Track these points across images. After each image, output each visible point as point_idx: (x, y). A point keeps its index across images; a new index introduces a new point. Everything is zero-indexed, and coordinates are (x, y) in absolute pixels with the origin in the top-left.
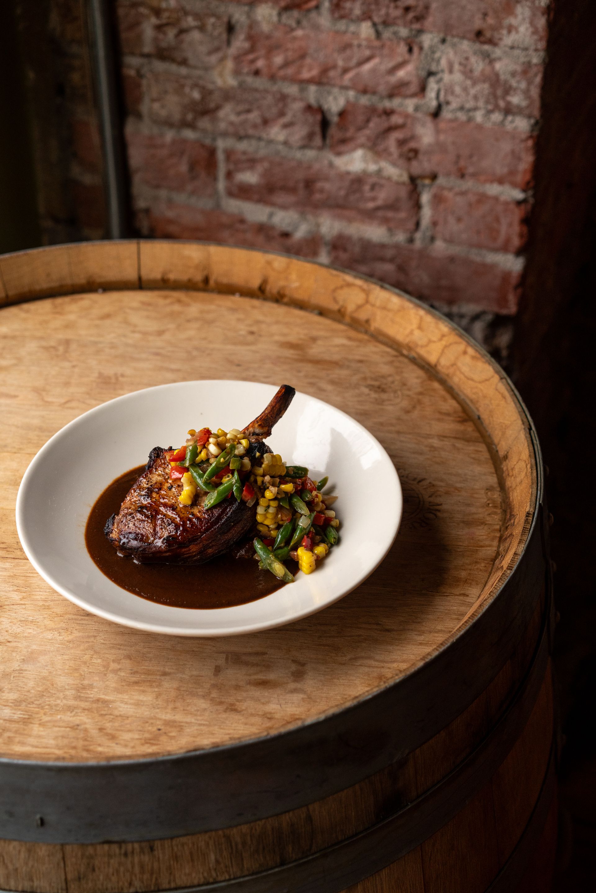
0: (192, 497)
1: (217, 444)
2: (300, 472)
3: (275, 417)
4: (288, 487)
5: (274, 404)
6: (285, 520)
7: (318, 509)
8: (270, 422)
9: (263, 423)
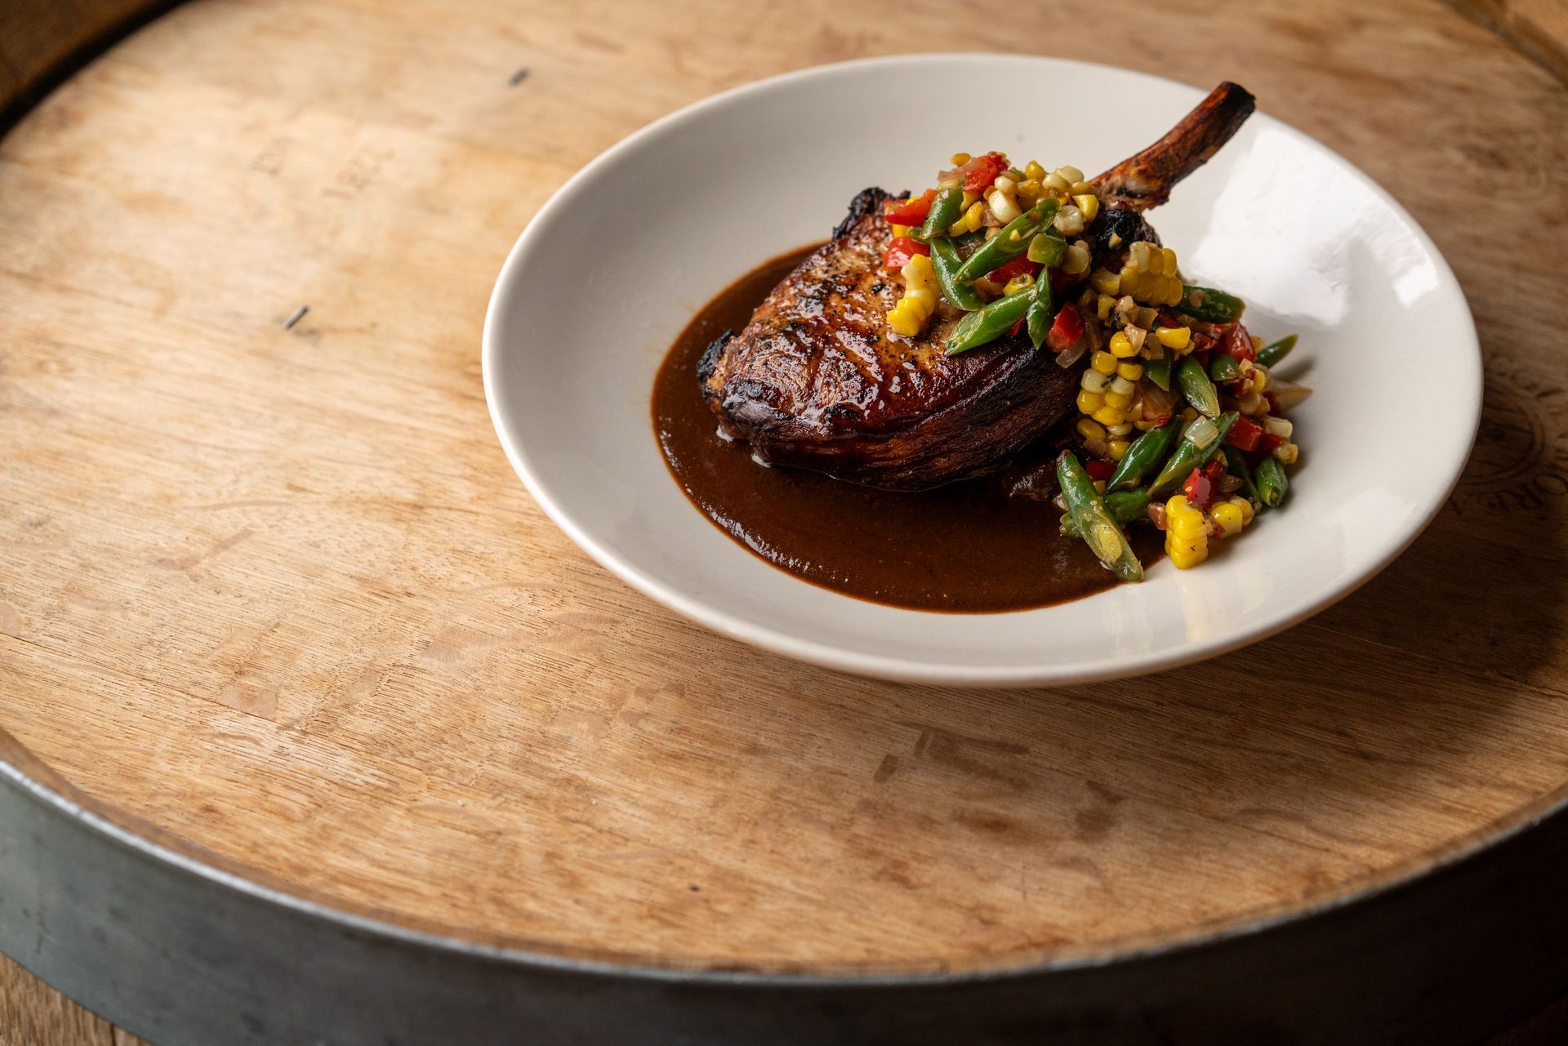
0: (923, 318)
1: (1013, 196)
2: (1221, 306)
3: (1186, 159)
4: (1178, 337)
5: (1190, 126)
6: (1152, 420)
7: (1249, 409)
8: (1171, 168)
9: (1153, 168)
